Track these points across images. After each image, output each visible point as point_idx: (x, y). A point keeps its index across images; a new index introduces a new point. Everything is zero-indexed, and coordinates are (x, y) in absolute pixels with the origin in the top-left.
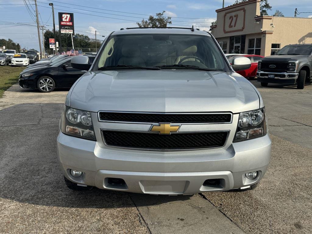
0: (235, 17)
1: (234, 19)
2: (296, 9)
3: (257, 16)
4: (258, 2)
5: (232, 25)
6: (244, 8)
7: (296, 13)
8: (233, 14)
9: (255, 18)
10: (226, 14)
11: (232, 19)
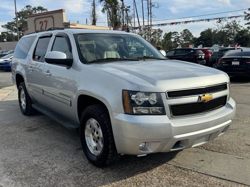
0: (45, 22)
1: (44, 24)
2: (87, 19)
3: (64, 22)
4: (63, 12)
5: (43, 28)
6: (52, 16)
7: (87, 22)
8: (43, 20)
9: (63, 24)
10: (36, 19)
11: (43, 24)
